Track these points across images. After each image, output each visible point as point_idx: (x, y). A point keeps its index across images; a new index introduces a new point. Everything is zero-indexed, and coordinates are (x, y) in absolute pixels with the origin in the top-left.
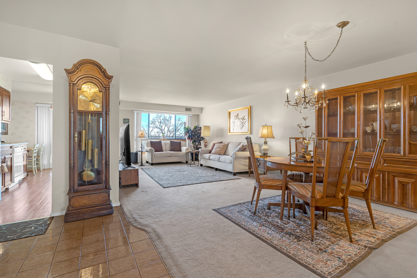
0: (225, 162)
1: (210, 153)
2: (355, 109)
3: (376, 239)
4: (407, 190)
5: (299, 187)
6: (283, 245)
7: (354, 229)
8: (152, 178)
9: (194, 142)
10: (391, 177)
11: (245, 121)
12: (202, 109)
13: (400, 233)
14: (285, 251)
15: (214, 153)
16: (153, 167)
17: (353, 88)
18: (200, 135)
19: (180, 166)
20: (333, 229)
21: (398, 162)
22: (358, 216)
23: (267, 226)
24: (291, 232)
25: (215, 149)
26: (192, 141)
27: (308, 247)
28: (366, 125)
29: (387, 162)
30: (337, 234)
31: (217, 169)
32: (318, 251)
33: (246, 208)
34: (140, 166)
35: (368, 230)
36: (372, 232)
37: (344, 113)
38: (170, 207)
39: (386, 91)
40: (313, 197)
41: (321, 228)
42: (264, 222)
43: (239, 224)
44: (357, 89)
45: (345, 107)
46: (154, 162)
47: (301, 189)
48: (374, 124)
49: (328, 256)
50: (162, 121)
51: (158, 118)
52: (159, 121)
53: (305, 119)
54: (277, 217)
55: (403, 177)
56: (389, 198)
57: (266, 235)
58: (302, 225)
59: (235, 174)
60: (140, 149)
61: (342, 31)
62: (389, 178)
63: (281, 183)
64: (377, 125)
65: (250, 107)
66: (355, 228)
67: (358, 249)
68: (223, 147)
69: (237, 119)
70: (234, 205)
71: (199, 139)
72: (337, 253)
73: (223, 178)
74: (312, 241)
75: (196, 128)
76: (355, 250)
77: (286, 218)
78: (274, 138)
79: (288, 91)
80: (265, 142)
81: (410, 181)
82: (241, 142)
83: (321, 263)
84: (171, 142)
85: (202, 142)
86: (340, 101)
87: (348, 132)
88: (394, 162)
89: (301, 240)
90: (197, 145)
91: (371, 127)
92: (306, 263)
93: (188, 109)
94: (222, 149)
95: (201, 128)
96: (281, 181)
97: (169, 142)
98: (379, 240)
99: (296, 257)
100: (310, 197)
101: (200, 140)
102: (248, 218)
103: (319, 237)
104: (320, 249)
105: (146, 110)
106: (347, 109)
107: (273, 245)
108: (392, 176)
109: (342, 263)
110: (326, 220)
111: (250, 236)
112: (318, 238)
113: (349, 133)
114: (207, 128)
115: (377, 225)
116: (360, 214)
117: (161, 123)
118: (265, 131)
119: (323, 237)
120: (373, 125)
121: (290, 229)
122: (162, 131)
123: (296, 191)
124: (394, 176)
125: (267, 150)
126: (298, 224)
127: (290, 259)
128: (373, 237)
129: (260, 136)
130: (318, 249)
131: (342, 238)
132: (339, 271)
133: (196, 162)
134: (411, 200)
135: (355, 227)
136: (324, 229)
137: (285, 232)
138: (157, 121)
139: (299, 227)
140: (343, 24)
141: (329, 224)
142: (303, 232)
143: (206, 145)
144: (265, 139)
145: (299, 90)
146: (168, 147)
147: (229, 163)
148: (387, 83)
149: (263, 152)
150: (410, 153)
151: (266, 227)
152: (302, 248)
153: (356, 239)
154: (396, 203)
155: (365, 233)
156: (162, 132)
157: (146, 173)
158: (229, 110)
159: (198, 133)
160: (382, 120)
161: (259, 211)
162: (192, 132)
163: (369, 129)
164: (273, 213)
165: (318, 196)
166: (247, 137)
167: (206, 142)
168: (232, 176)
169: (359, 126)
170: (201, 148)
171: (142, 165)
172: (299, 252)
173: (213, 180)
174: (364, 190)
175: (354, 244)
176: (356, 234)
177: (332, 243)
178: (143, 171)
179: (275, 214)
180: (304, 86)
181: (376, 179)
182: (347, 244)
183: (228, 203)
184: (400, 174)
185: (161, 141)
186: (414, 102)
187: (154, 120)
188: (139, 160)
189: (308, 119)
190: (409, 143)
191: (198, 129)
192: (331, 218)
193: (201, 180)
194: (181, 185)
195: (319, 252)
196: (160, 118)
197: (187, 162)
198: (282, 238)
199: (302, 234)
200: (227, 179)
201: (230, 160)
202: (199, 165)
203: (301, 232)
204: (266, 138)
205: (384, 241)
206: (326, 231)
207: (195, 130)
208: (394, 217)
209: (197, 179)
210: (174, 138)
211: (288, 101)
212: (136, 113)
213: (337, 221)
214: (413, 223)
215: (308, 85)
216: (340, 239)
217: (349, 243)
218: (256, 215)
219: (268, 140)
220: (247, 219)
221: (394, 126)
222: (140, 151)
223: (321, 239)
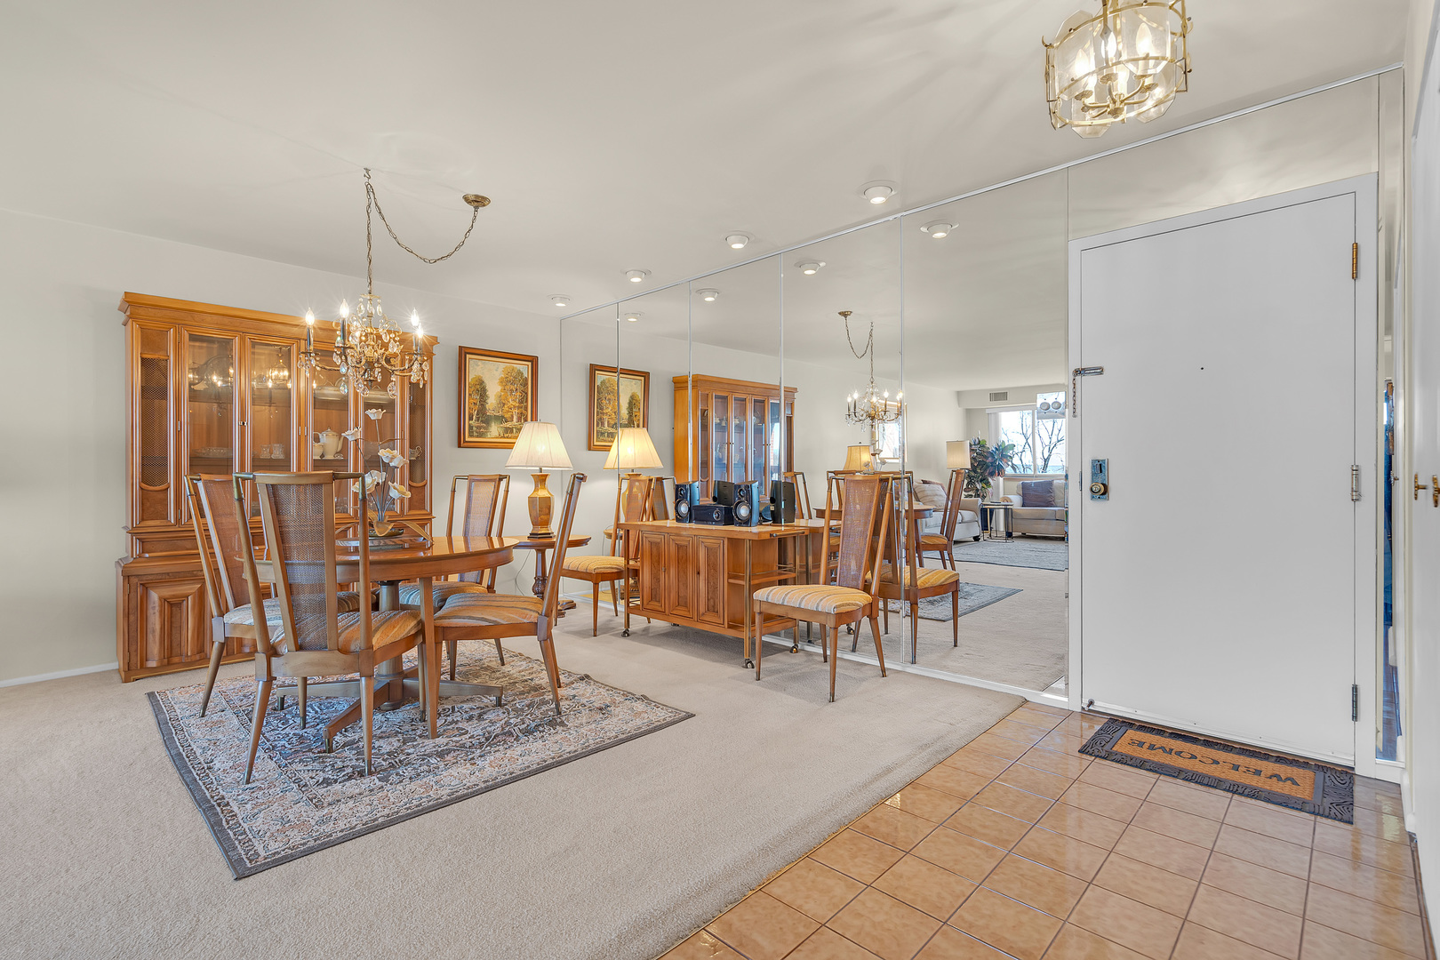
169: (303, 439)
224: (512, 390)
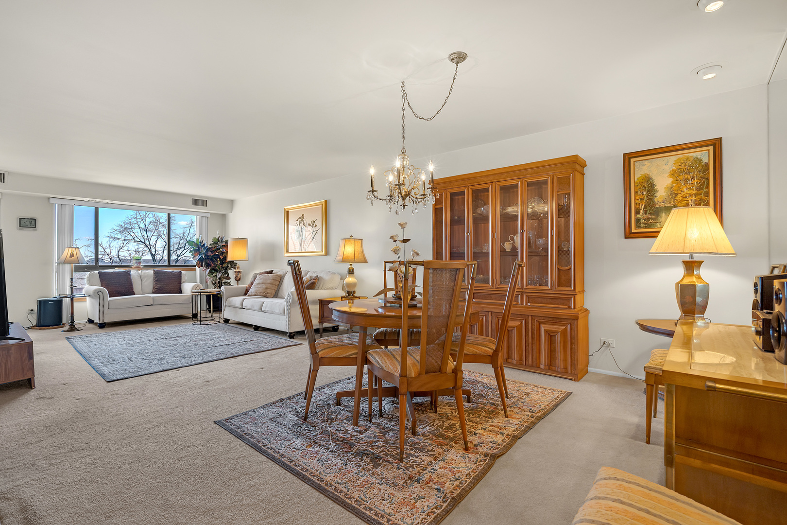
0: (272, 313)
1: (245, 294)
2: (488, 212)
3: (504, 437)
4: (555, 343)
5: (384, 357)
6: (343, 481)
7: (476, 423)
8: (87, 360)
9: (213, 270)
10: (536, 324)
11: (316, 229)
12: (232, 203)
13: (540, 419)
14: (342, 496)
15: (253, 294)
16: (103, 331)
17: (486, 176)
18: (226, 258)
19: (174, 325)
20: (442, 428)
21: (545, 300)
22: (488, 396)
23: (322, 443)
24: (366, 450)
25: (257, 286)
26: (209, 270)
27: (389, 475)
28: (504, 239)
29: (531, 300)
30: (448, 437)
31: (257, 328)
32: (405, 482)
33: (291, 408)
34: (68, 331)
35: (496, 422)
36: (501, 424)
37: (474, 219)
38: (106, 430)
39: (529, 184)
40: (403, 375)
41: (422, 431)
42: (320, 435)
43: (265, 448)
44: (491, 178)
45: (475, 207)
46: (106, 320)
47: (387, 361)
48: (515, 238)
49: (421, 490)
50: (151, 226)
51: (139, 220)
52: (142, 226)
53: (402, 226)
54: (348, 419)
55: (550, 323)
56: (534, 359)
57: (314, 466)
58: (390, 430)
59: (292, 336)
60: (68, 292)
61: (456, 70)
62: (533, 327)
63: (356, 351)
64: (518, 239)
65: (326, 201)
66: (478, 420)
67: (474, 462)
68: (272, 281)
69: (302, 225)
70: (267, 405)
71: (225, 265)
72: (438, 479)
73: (263, 346)
74: (401, 460)
75: (216, 242)
76: (468, 465)
77: (366, 418)
78: (365, 261)
79: (372, 171)
80: (350, 270)
81: (559, 328)
82: (308, 272)
83: (405, 507)
84: (156, 273)
85: (231, 272)
86: (468, 198)
87: (480, 251)
88: (540, 299)
89: (380, 465)
90: (220, 278)
91: (511, 242)
92: (376, 515)
93: (199, 202)
94: (271, 285)
95: (227, 242)
96: (356, 347)
97: (151, 272)
98: (509, 438)
99: (360, 505)
100: (398, 375)
101: (226, 268)
102: (289, 432)
103: (415, 451)
104: (410, 478)
105: (86, 199)
106: (478, 212)
107: (322, 485)
108: (538, 323)
109: (440, 500)
110: (436, 412)
111: (280, 475)
112: (412, 452)
113: (482, 252)
114: (242, 241)
115: (512, 409)
116: (491, 392)
117: (146, 230)
118: (349, 250)
119: (422, 449)
120: (513, 240)
121: (365, 443)
122: (150, 249)
123: (378, 366)
124: (540, 323)
125: (354, 285)
126: (384, 428)
127: (348, 513)
128: (501, 433)
129: (340, 258)
130: (406, 478)
131: (454, 444)
132: (432, 519)
133: (216, 315)
134: (560, 360)
135: (479, 418)
136: (428, 432)
137: (353, 452)
138: (136, 226)
139: (384, 436)
140: (459, 58)
141: (438, 419)
142: (388, 446)
143: (238, 279)
144: (351, 265)
145: (392, 170)
146: (149, 283)
147: (280, 314)
148: (530, 171)
149: (347, 290)
150: (559, 285)
151: (320, 445)
152: (377, 481)
153: (475, 443)
154: (542, 367)
155: (491, 428)
156: (151, 252)
157: (75, 348)
158: (285, 208)
159: (223, 253)
160: (525, 231)
161: (317, 411)
162: (209, 249)
163: (508, 247)
164: (343, 413)
165: (412, 373)
166: (289, 261)
167: (239, 272)
168: (285, 341)
169: (494, 240)
170: (229, 284)
171: (73, 328)
172: (370, 492)
173: (241, 352)
174: (492, 351)
175: (469, 453)
176: (477, 432)
177: (435, 459)
178: (70, 343)
179: (346, 415)
180: (398, 164)
181: (516, 329)
182: (459, 455)
183: (256, 402)
184: (547, 319)
185: (129, 271)
186: (564, 205)
187: (131, 224)
188: (66, 318)
189: (407, 227)
190: (558, 269)
191: (221, 244)
192: (445, 406)
193: (214, 355)
194: (158, 370)
195: (407, 483)
196: (144, 221)
197: (195, 316)
198: (346, 465)
199: (385, 450)
200: (273, 347)
201: (282, 308)
202: (222, 321)
203: (384, 446)
204: (352, 263)
205: (515, 438)
206: (429, 435)
207: (213, 246)
208: (537, 391)
209: (205, 353)
210: (166, 264)
211: (373, 191)
212: (57, 204)
213: (453, 411)
214: (560, 397)
215: (408, 162)
216: (449, 448)
217: (462, 452)
218: (308, 422)
219: (355, 266)
220: (285, 433)
221: (540, 242)
222: (66, 297)
223: (417, 454)
224: (686, 180)
